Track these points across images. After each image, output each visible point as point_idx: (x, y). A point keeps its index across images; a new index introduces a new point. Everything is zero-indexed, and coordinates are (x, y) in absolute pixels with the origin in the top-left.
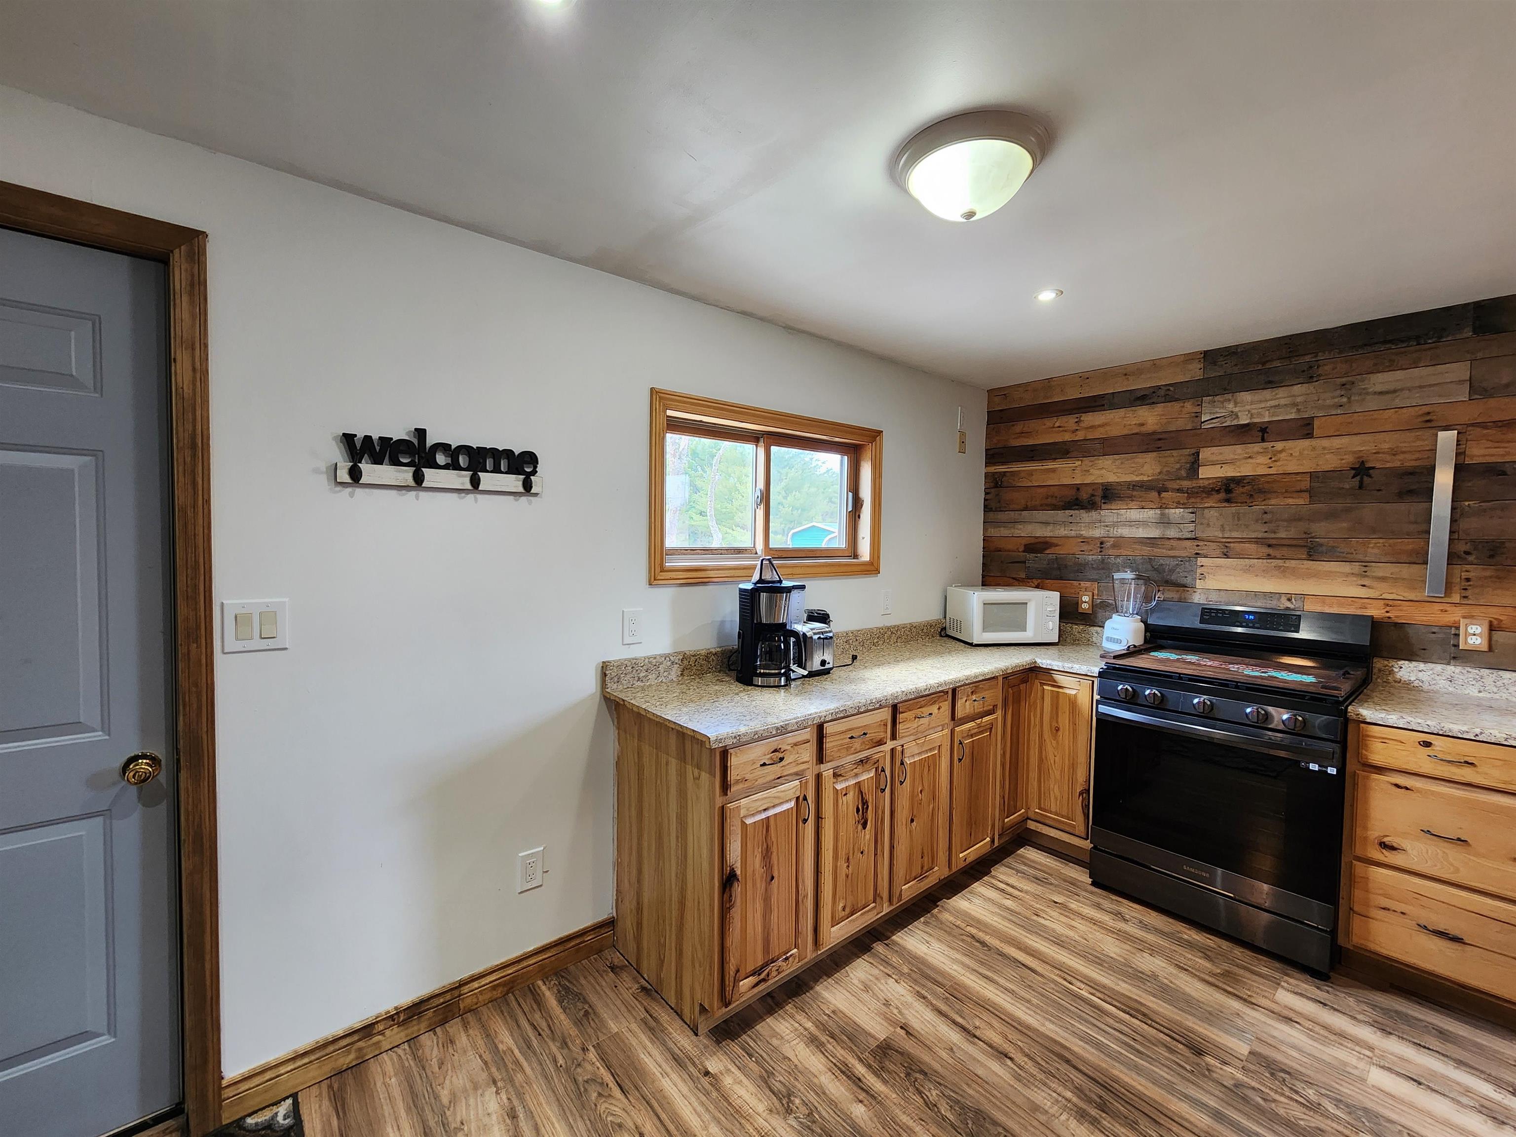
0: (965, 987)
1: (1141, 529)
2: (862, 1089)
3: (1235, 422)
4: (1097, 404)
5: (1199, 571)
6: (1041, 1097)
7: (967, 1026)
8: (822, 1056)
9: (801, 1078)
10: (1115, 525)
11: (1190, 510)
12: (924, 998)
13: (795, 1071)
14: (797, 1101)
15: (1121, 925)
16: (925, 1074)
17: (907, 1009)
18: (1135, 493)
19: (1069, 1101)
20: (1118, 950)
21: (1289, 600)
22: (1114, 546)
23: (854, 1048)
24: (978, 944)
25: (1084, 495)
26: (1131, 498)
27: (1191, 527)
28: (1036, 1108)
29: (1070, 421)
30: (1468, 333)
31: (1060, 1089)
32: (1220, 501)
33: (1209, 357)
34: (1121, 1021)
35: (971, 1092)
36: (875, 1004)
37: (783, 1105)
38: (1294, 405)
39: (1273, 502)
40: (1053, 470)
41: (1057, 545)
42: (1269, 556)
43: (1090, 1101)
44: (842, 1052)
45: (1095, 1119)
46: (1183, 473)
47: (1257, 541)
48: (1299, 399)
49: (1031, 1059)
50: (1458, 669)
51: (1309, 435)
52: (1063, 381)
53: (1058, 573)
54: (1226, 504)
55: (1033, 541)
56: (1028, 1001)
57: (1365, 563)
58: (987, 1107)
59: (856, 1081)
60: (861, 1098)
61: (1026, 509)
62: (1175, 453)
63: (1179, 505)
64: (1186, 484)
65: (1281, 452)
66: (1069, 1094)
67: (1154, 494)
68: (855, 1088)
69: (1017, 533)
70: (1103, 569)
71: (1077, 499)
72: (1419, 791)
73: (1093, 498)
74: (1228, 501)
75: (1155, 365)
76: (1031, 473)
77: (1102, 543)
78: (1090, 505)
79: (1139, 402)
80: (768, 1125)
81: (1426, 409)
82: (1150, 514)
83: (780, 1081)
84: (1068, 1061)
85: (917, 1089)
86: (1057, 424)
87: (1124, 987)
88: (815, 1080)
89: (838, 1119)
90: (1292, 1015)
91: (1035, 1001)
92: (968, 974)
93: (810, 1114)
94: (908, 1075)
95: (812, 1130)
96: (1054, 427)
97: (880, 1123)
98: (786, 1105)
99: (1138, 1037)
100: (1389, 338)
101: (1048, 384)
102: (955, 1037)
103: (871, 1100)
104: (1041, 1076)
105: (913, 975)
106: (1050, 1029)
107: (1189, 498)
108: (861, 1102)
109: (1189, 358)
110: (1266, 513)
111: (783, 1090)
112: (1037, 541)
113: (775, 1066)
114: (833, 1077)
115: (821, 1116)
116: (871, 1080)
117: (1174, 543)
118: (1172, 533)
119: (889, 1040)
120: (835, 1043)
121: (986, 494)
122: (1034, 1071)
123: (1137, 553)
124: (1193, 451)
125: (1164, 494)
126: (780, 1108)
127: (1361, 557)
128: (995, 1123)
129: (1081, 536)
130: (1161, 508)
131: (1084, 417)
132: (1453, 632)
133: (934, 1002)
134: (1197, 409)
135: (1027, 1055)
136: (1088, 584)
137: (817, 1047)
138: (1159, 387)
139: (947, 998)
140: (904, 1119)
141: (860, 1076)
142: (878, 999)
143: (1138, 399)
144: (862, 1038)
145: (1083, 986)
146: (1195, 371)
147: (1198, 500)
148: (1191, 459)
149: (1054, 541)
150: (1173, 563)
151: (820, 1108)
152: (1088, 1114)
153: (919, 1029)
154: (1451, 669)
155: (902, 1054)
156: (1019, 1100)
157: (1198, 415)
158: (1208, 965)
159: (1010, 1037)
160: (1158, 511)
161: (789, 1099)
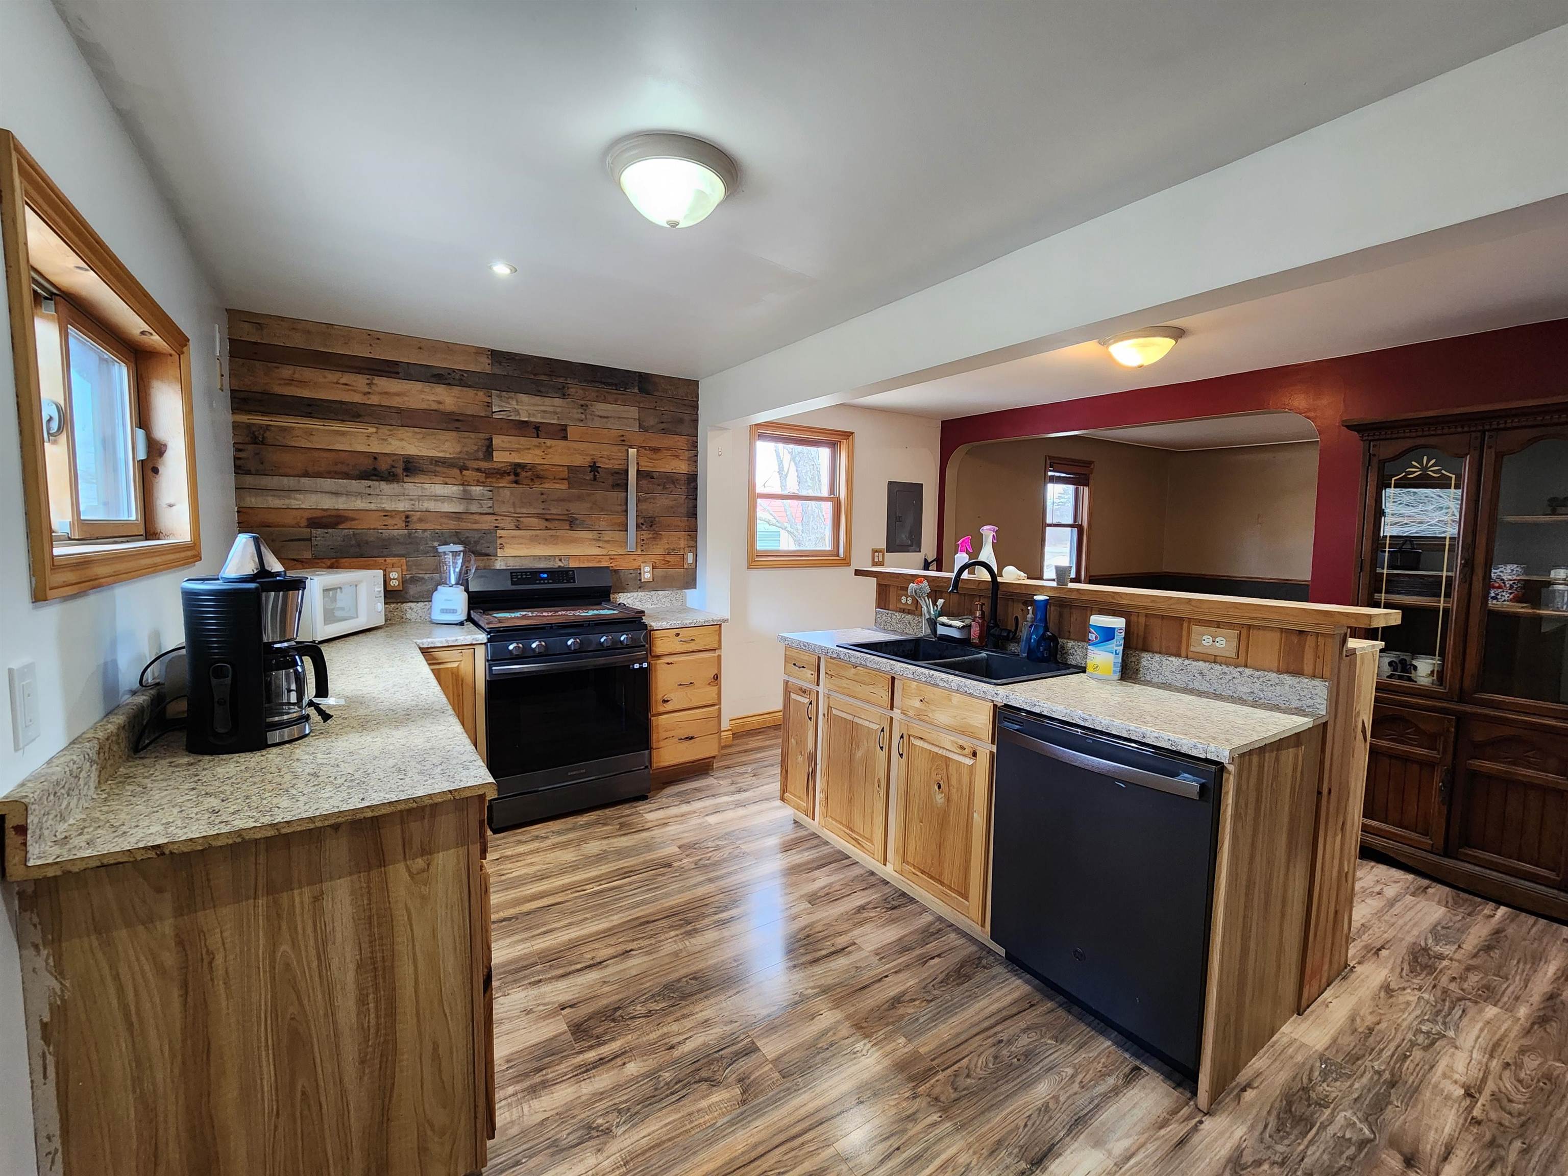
0: (547, 949)
1: (446, 504)
2: (612, 1059)
3: (517, 418)
4: (392, 370)
5: (499, 541)
6: (669, 947)
7: (588, 964)
8: (557, 1086)
9: (576, 1112)
10: (420, 498)
11: (488, 488)
12: (540, 981)
13: (563, 1115)
14: (600, 1121)
15: (548, 842)
16: (619, 1008)
17: (544, 998)
18: (438, 469)
19: (677, 935)
20: (572, 855)
21: (560, 560)
22: (420, 520)
23: (564, 1054)
24: (504, 923)
25: (383, 466)
26: (436, 474)
27: (490, 503)
28: (676, 954)
29: (360, 381)
30: (636, 391)
31: (667, 936)
32: (512, 482)
33: (496, 356)
34: (630, 884)
35: (648, 984)
36: (524, 1021)
37: (598, 1136)
38: (555, 413)
39: (546, 486)
40: (343, 434)
41: (353, 519)
42: (547, 528)
43: (681, 926)
44: (563, 1066)
45: (694, 929)
46: (481, 455)
47: (538, 516)
48: (559, 410)
49: (637, 939)
50: (643, 594)
51: (565, 438)
52: (349, 334)
53: (358, 550)
54: (514, 485)
55: (319, 514)
56: (586, 919)
57: (600, 532)
58: (665, 980)
59: (602, 1061)
60: (620, 1063)
61: (306, 475)
62: (472, 435)
63: (479, 483)
64: (484, 465)
65: (550, 447)
66: (673, 933)
67: (456, 472)
68: (609, 1065)
69: (294, 503)
70: (410, 543)
71: (375, 469)
72: (676, 662)
73: (393, 470)
74: (516, 482)
75: (449, 348)
76: (310, 433)
77: (407, 517)
78: (390, 477)
79: (434, 380)
80: (614, 1157)
81: (622, 433)
82: (453, 490)
83: (568, 1134)
84: (648, 922)
85: (631, 1018)
86: (343, 381)
87: (604, 869)
88: (584, 1098)
89: (634, 1087)
90: (664, 821)
91: (588, 916)
92: (533, 943)
93: (619, 1112)
94: (614, 1020)
95: (636, 1113)
96: (338, 383)
97: (650, 1055)
98: (599, 1134)
99: (647, 883)
100: (603, 380)
101: (327, 329)
102: (593, 976)
103: (627, 1055)
104: (653, 941)
105: (506, 980)
106: (616, 919)
107: (486, 478)
108: (624, 1064)
109: (479, 351)
110: (542, 494)
111: (579, 1133)
112: (326, 514)
113: (546, 1136)
114: (588, 1081)
115: (626, 1101)
116: (606, 1050)
117: (477, 517)
118: (474, 508)
119: (572, 1023)
120: (549, 1070)
121: (237, 450)
122: (647, 942)
123: (445, 526)
124: (487, 436)
125: (464, 472)
126: (602, 1139)
127: (597, 528)
128: (679, 980)
129: (384, 510)
130: (463, 485)
131: (377, 380)
132: (638, 571)
133: (549, 976)
134: (488, 400)
135: (633, 940)
136: (395, 560)
137: (545, 1087)
138: (454, 370)
139: (550, 966)
140: (653, 1036)
141: (598, 1058)
142: (518, 1017)
143: (434, 376)
144: (554, 1045)
145: (591, 886)
146: (483, 365)
147: (494, 480)
148: (487, 442)
149: (351, 514)
150: (477, 536)
151: (617, 1101)
152: (690, 931)
153: (571, 998)
154: (641, 594)
155: (590, 1018)
156: (667, 960)
157: (489, 405)
158: (610, 827)
159: (612, 943)
160: (461, 488)
161: (594, 1129)
